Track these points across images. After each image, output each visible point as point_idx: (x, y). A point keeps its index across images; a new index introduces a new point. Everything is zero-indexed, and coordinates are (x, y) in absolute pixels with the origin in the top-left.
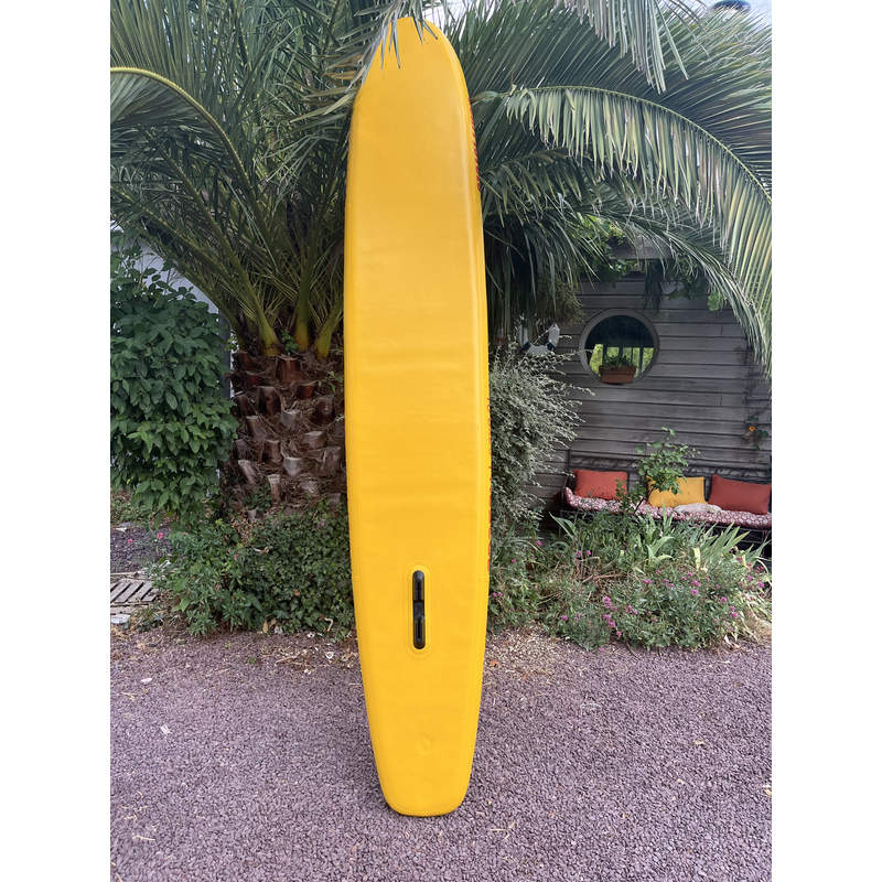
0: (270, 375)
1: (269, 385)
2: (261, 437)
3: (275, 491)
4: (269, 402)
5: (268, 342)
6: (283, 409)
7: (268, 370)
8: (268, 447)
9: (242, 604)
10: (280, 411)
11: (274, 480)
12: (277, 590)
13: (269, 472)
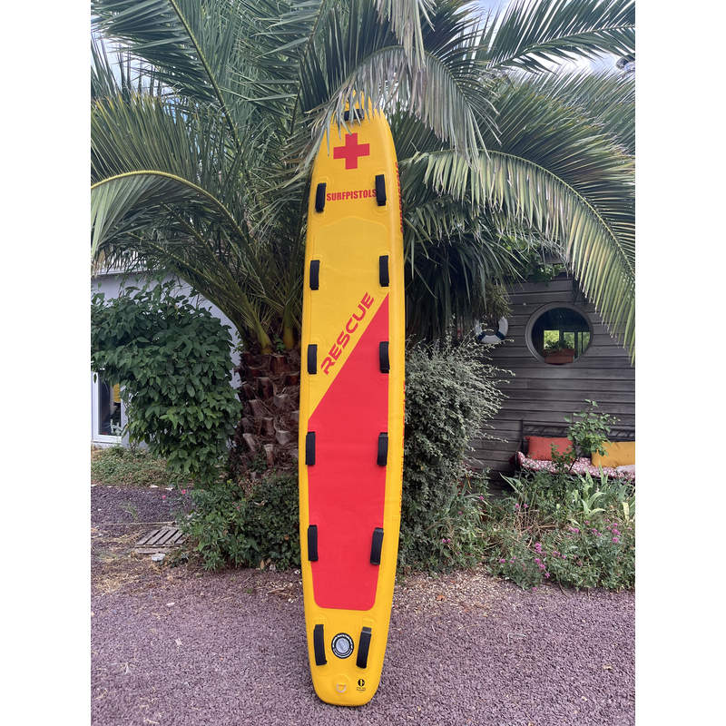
0: (266, 368)
1: (265, 376)
2: (259, 416)
3: (270, 457)
4: (265, 389)
5: (264, 345)
6: (275, 393)
7: (264, 366)
8: (264, 423)
9: (243, 546)
10: (273, 395)
11: (268, 448)
12: (271, 535)
13: (265, 443)
